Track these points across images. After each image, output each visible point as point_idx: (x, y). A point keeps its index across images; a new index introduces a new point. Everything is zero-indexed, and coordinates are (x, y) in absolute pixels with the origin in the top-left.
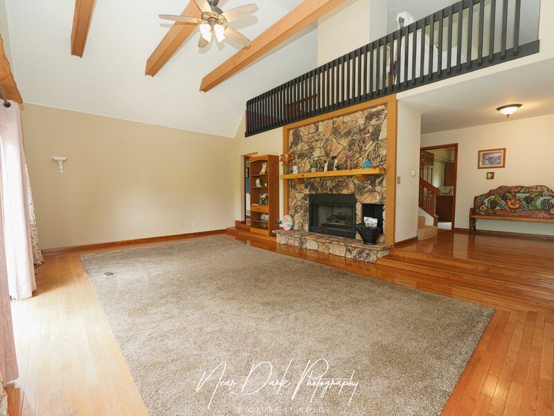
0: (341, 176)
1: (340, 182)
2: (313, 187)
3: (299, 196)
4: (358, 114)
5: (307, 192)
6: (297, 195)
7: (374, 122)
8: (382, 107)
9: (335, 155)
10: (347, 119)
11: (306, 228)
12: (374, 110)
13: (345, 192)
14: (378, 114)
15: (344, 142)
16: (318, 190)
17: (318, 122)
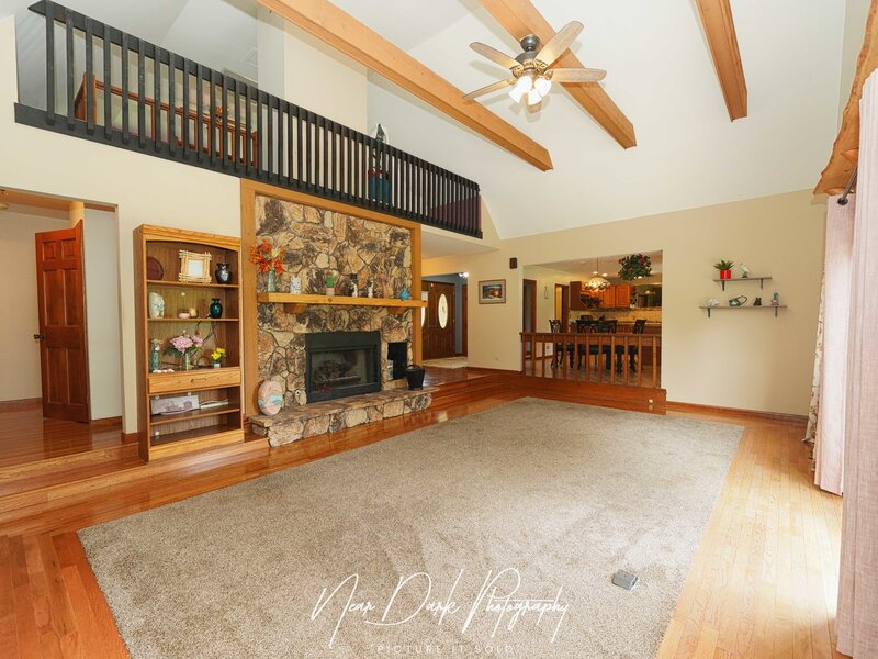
0: (363, 306)
1: (362, 314)
2: (315, 320)
3: (284, 339)
4: (384, 227)
5: (303, 329)
6: (279, 336)
7: (399, 243)
8: (406, 231)
9: (354, 273)
10: (369, 225)
11: (303, 398)
12: (400, 230)
13: (367, 329)
14: (403, 237)
15: (368, 258)
16: (325, 325)
17: (327, 210)
